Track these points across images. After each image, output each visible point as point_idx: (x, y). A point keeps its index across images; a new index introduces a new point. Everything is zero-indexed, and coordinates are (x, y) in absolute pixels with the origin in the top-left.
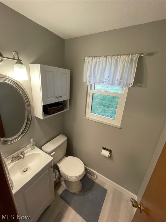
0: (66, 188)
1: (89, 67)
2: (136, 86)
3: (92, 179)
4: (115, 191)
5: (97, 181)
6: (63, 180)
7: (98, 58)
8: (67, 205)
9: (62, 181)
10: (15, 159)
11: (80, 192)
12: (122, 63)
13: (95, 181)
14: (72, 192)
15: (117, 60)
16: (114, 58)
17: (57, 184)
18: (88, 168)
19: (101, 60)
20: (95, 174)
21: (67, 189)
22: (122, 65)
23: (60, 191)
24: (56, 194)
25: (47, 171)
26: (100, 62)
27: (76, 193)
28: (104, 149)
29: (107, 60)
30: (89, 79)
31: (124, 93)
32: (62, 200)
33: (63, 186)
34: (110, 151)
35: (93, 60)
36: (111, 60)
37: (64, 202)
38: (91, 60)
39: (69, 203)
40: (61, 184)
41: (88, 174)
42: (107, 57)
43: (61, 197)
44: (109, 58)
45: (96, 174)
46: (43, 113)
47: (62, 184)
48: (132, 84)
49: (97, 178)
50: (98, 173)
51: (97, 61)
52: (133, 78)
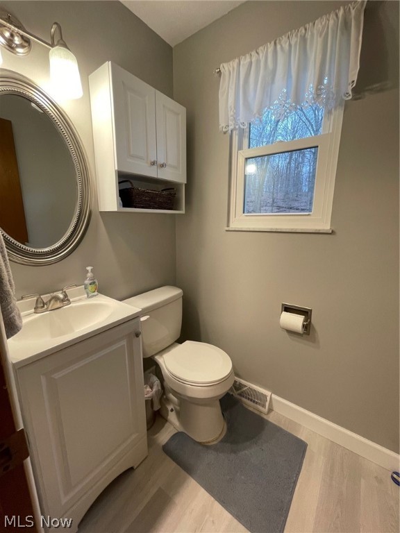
0: (181, 429)
1: (233, 87)
2: (366, 94)
3: (256, 412)
4: (333, 447)
5: (271, 418)
6: (172, 410)
7: (254, 53)
8: (183, 472)
9: (170, 412)
10: (43, 307)
11: (222, 441)
12: (320, 36)
13: (265, 417)
14: (198, 441)
15: (304, 39)
16: (296, 36)
17: (156, 418)
18: (243, 382)
19: (261, 55)
20: (266, 396)
21: (184, 431)
22: (320, 40)
23: (164, 437)
24: (151, 442)
25: (124, 343)
26: (258, 61)
27: (209, 444)
28: (287, 309)
29: (278, 47)
30: (232, 113)
31: (331, 131)
32: (169, 459)
33: (172, 424)
34: (305, 313)
35: (242, 63)
36: (288, 43)
37: (175, 464)
38: (235, 66)
39: (189, 470)
40: (166, 420)
41: (244, 399)
42: (277, 41)
43: (166, 449)
44: (282, 42)
45: (268, 399)
46: (120, 198)
47: (169, 417)
48: (355, 82)
49: (270, 410)
50: (273, 396)
51: (251, 63)
52: (356, 63)
